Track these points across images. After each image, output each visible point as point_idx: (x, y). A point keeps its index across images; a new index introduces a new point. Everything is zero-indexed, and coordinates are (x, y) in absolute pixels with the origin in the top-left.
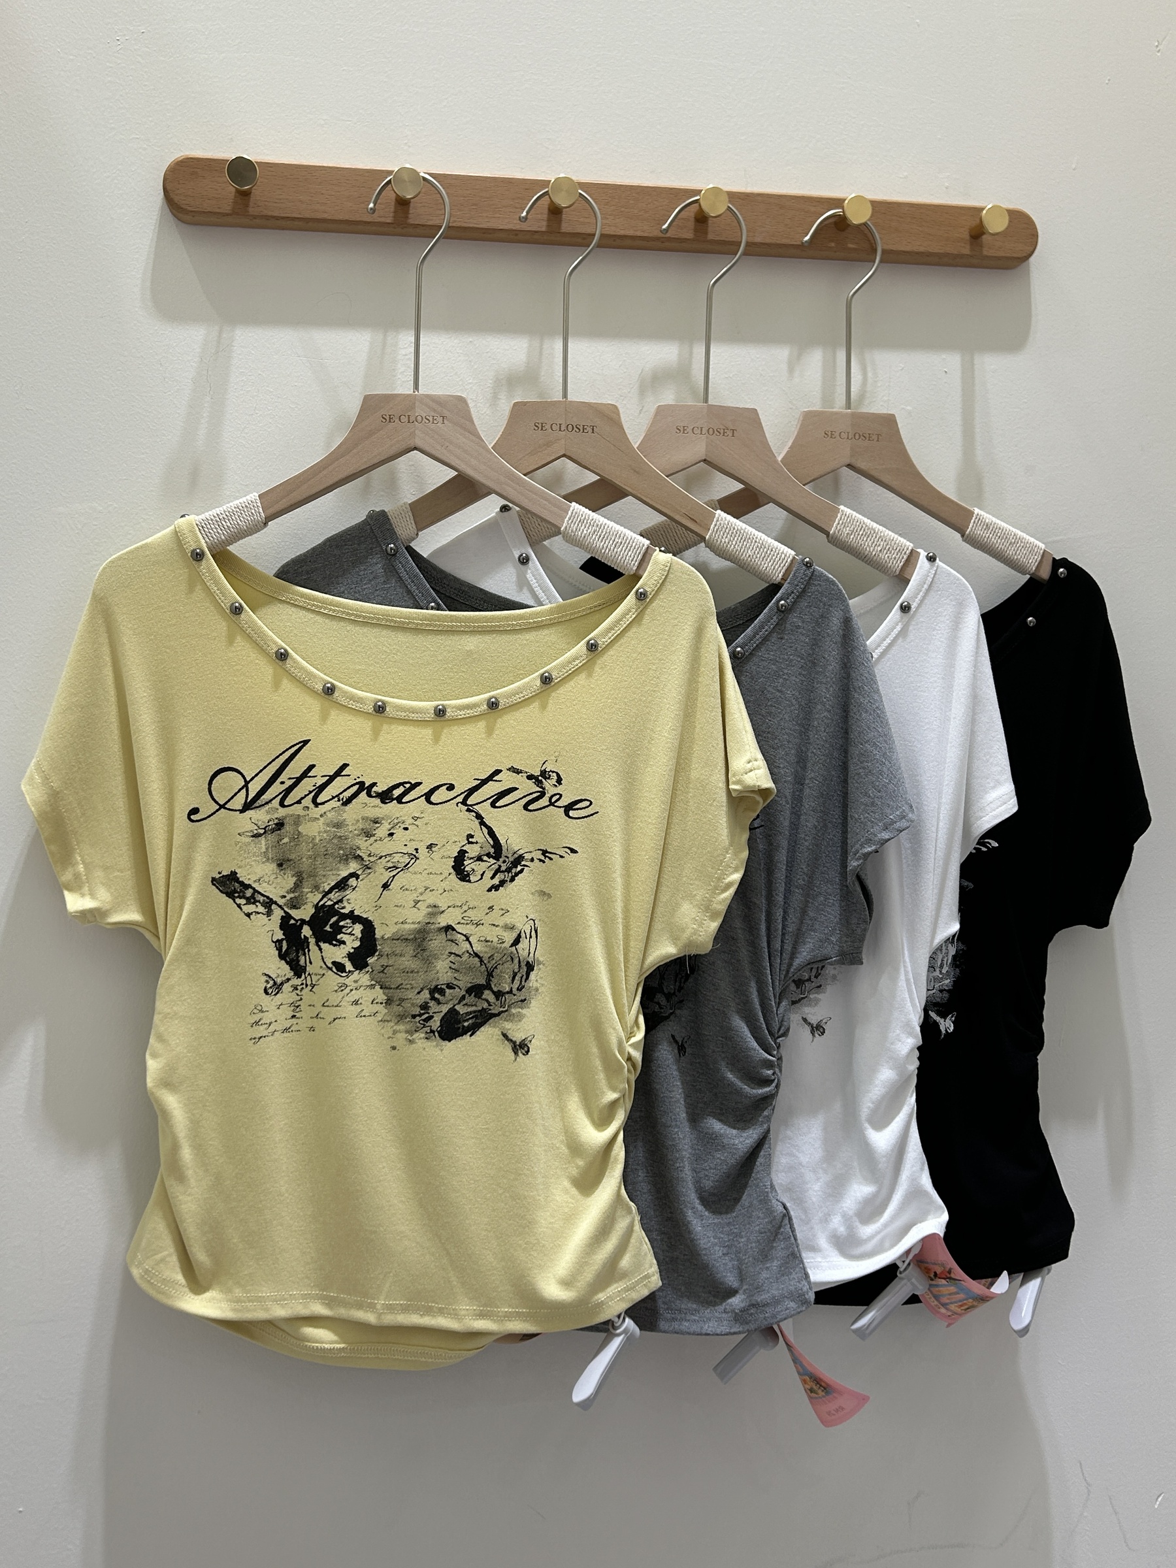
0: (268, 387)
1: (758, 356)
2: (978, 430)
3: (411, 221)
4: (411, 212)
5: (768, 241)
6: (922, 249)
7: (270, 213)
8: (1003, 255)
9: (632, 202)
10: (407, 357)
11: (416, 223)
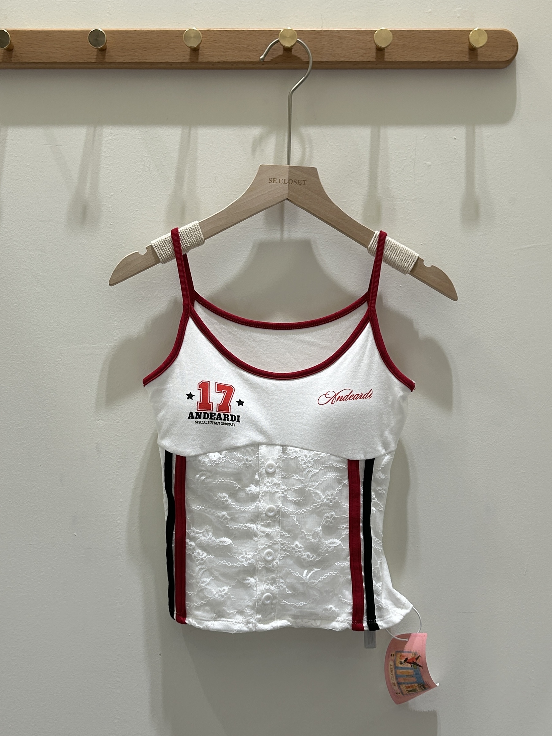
0: (26, 163)
1: (328, 133)
2: (476, 176)
3: (107, 60)
4: (106, 55)
5: (331, 60)
6: (435, 60)
7: (24, 61)
8: (492, 60)
9: (243, 40)
10: (108, 142)
11: (110, 61)
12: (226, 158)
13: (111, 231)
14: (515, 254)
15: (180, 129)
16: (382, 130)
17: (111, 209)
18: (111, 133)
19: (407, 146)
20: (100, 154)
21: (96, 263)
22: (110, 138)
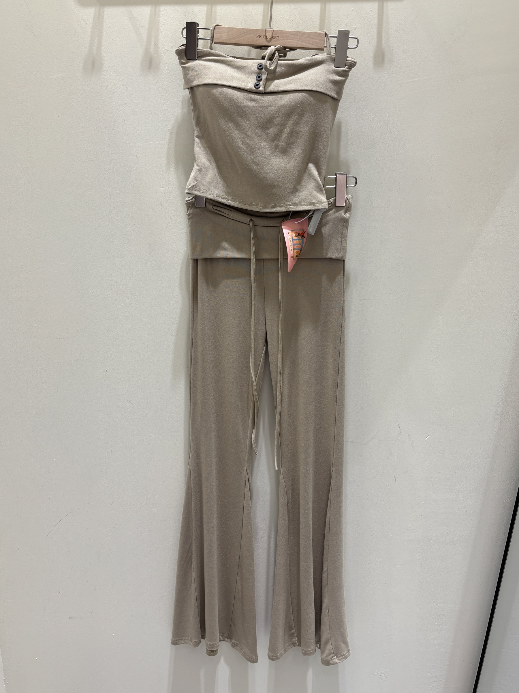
1: (294, 8)
2: (383, 35)
10: (163, 15)
12: (233, 24)
13: (166, 72)
14: (404, 85)
15: (206, 6)
16: (328, 5)
17: (166, 58)
18: (165, 9)
19: (342, 16)
20: (159, 23)
21: (158, 92)
22: (164, 12)
